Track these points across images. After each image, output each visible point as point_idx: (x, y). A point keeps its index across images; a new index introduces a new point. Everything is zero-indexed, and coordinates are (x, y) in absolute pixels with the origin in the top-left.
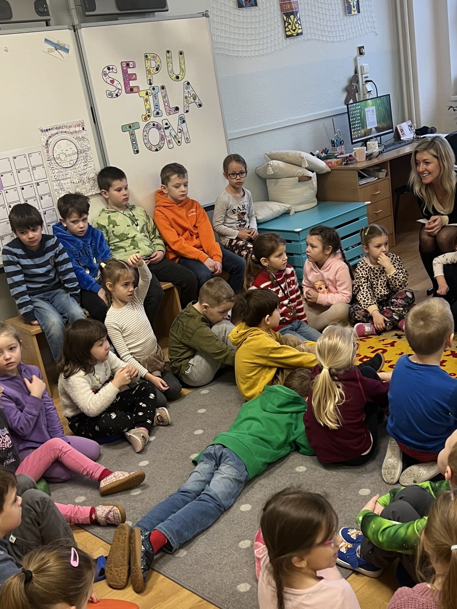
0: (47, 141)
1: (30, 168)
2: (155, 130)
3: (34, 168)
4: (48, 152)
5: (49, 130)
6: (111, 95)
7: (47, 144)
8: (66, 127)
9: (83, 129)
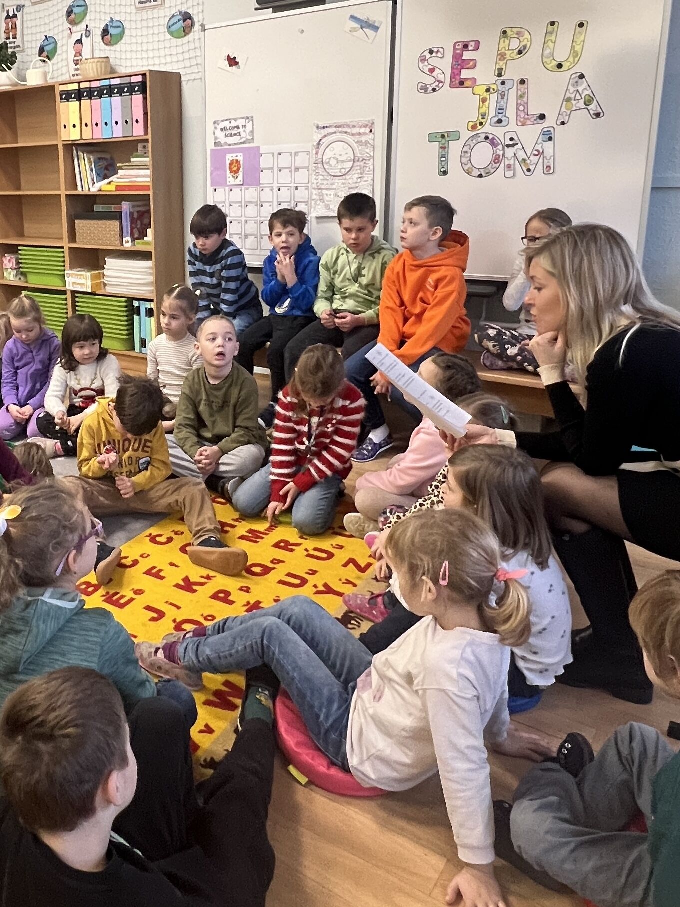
0: (320, 140)
1: (293, 169)
2: (487, 145)
3: (297, 169)
4: (317, 154)
5: (327, 127)
6: (424, 89)
7: (319, 144)
8: (348, 126)
9: (371, 131)
